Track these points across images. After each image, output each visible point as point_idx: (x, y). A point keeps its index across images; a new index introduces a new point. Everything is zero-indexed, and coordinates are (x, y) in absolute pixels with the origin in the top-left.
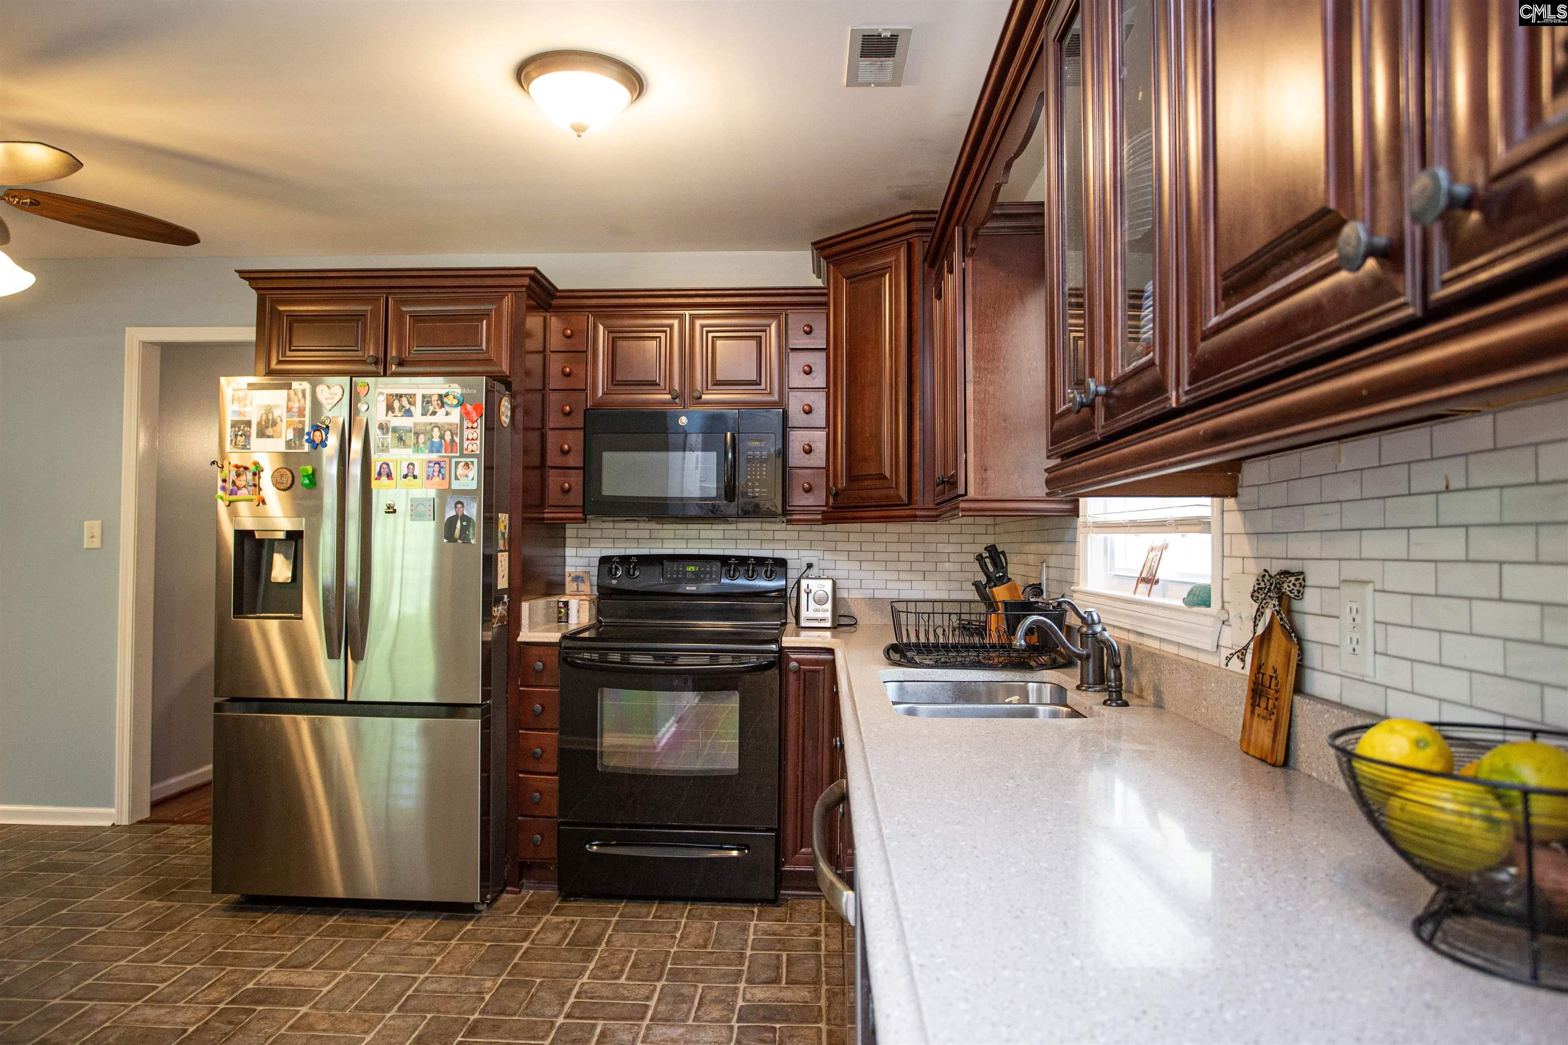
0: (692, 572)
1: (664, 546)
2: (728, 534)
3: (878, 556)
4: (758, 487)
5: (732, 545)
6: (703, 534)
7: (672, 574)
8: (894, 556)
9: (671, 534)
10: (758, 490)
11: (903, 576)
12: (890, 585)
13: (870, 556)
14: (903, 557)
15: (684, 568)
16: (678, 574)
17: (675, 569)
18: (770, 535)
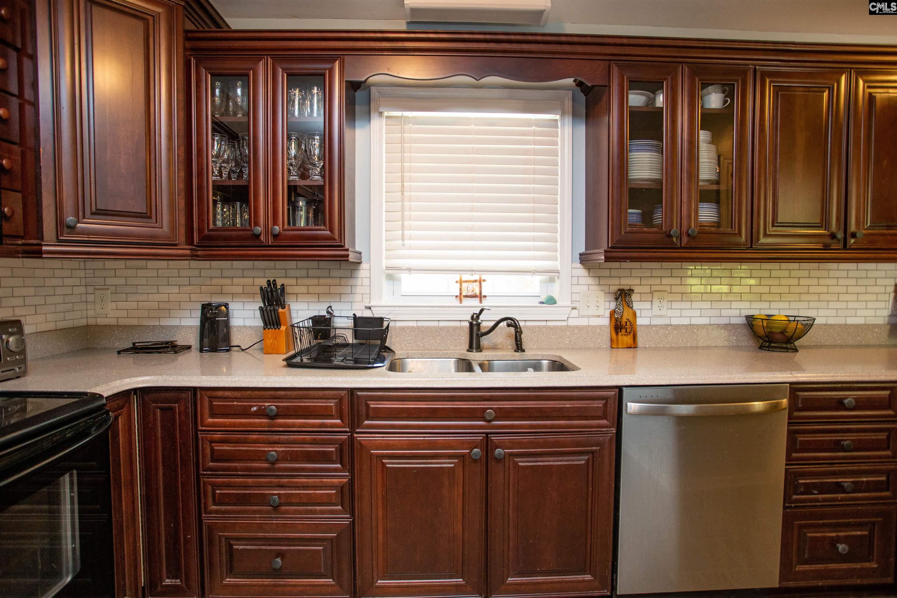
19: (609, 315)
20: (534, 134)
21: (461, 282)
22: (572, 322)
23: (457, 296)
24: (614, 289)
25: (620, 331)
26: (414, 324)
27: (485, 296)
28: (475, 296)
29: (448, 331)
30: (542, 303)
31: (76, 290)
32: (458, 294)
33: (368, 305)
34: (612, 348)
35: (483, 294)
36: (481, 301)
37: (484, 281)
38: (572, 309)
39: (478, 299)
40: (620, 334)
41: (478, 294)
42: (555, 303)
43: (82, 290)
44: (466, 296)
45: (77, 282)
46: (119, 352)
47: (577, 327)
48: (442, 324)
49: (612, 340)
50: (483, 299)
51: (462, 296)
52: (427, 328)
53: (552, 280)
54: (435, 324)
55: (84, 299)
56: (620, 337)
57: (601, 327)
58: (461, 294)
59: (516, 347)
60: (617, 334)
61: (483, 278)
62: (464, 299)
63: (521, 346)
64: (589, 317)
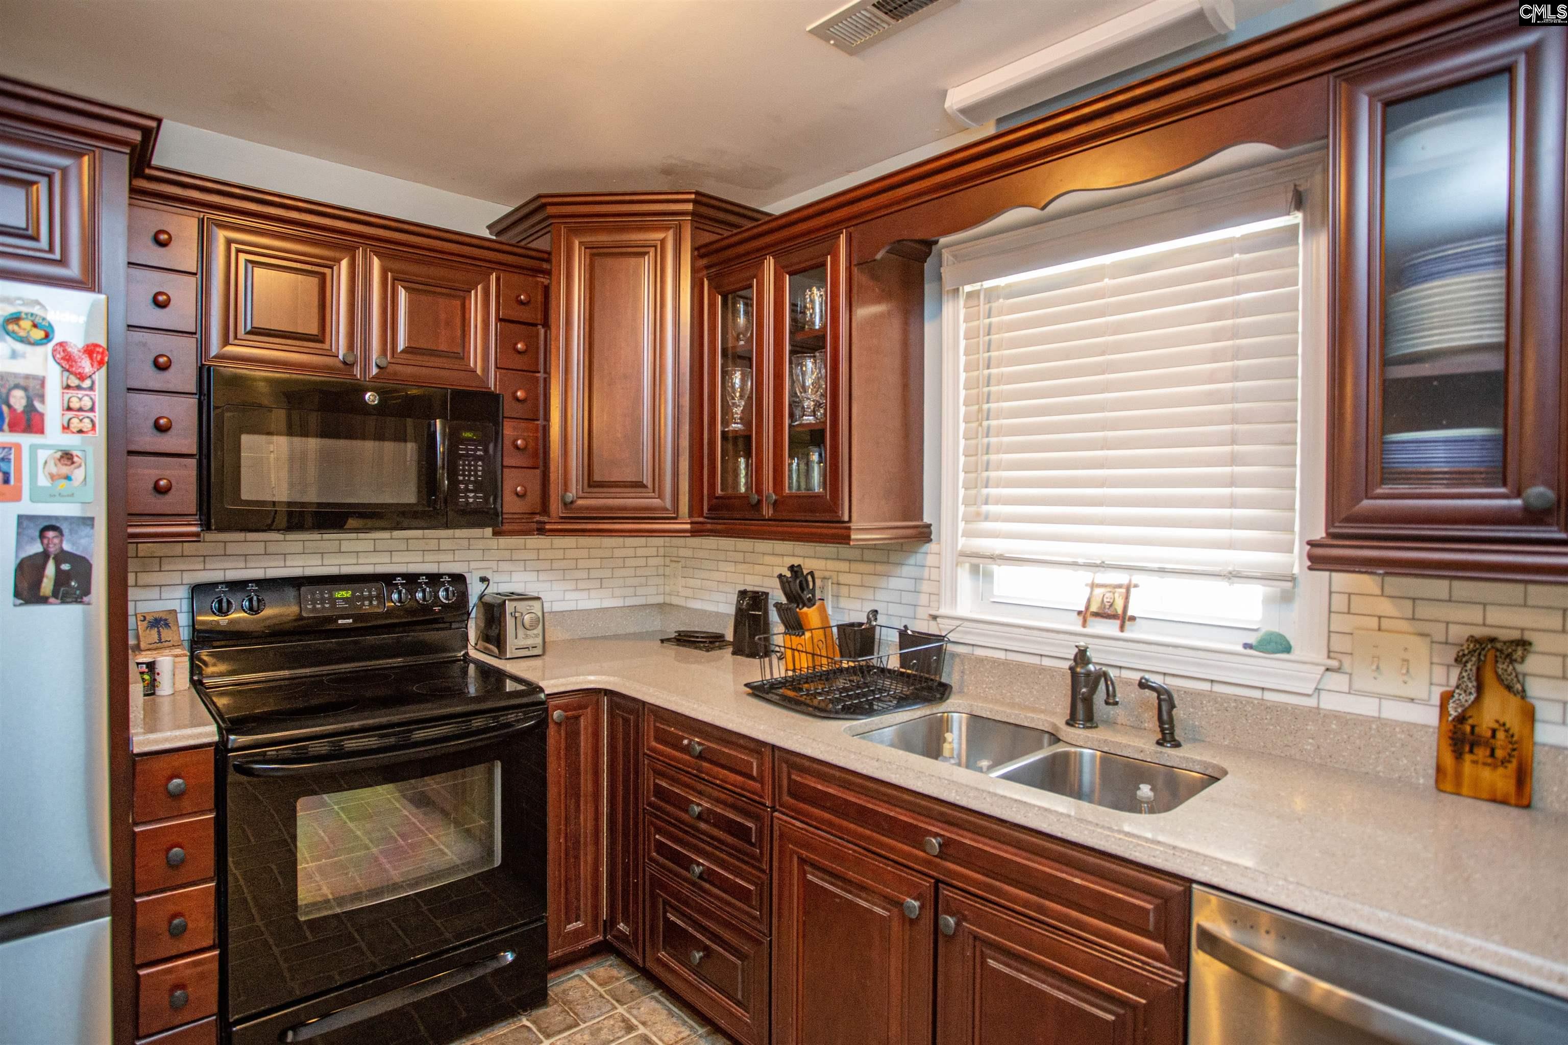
0: (345, 600)
1: (288, 564)
2: (380, 545)
3: (556, 565)
4: (471, 491)
5: (385, 558)
6: (345, 546)
7: (314, 604)
8: (572, 564)
9: (298, 547)
10: (472, 495)
11: (581, 585)
12: (569, 596)
13: (547, 565)
14: (581, 564)
15: (330, 593)
16: (322, 603)
17: (318, 596)
18: (433, 544)
19: (1438, 702)
20: (1236, 270)
21: (1093, 586)
22: (1329, 703)
23: (1080, 613)
24: (1459, 633)
25: (1471, 751)
26: (1001, 655)
27: (1133, 619)
28: (1114, 616)
29: (1052, 677)
30: (1247, 646)
31: (652, 562)
32: (1083, 609)
33: (934, 613)
34: (1440, 790)
35: (1130, 613)
36: (1122, 628)
37: (1136, 586)
38: (1327, 670)
39: (1117, 623)
40: (1468, 757)
41: (1120, 611)
42: (1288, 649)
43: (659, 561)
44: (1096, 615)
45: (653, 551)
46: (662, 641)
47: (1337, 716)
48: (1046, 662)
49: (1440, 770)
50: (1127, 623)
51: (1088, 614)
52: (1020, 665)
53: (1287, 598)
54: (1035, 660)
55: (661, 571)
56: (1467, 767)
57: (1410, 728)
58: (1087, 608)
59: (1160, 736)
60: (1458, 755)
61: (1134, 582)
62: (1091, 620)
63: (1172, 734)
64: (1381, 697)
